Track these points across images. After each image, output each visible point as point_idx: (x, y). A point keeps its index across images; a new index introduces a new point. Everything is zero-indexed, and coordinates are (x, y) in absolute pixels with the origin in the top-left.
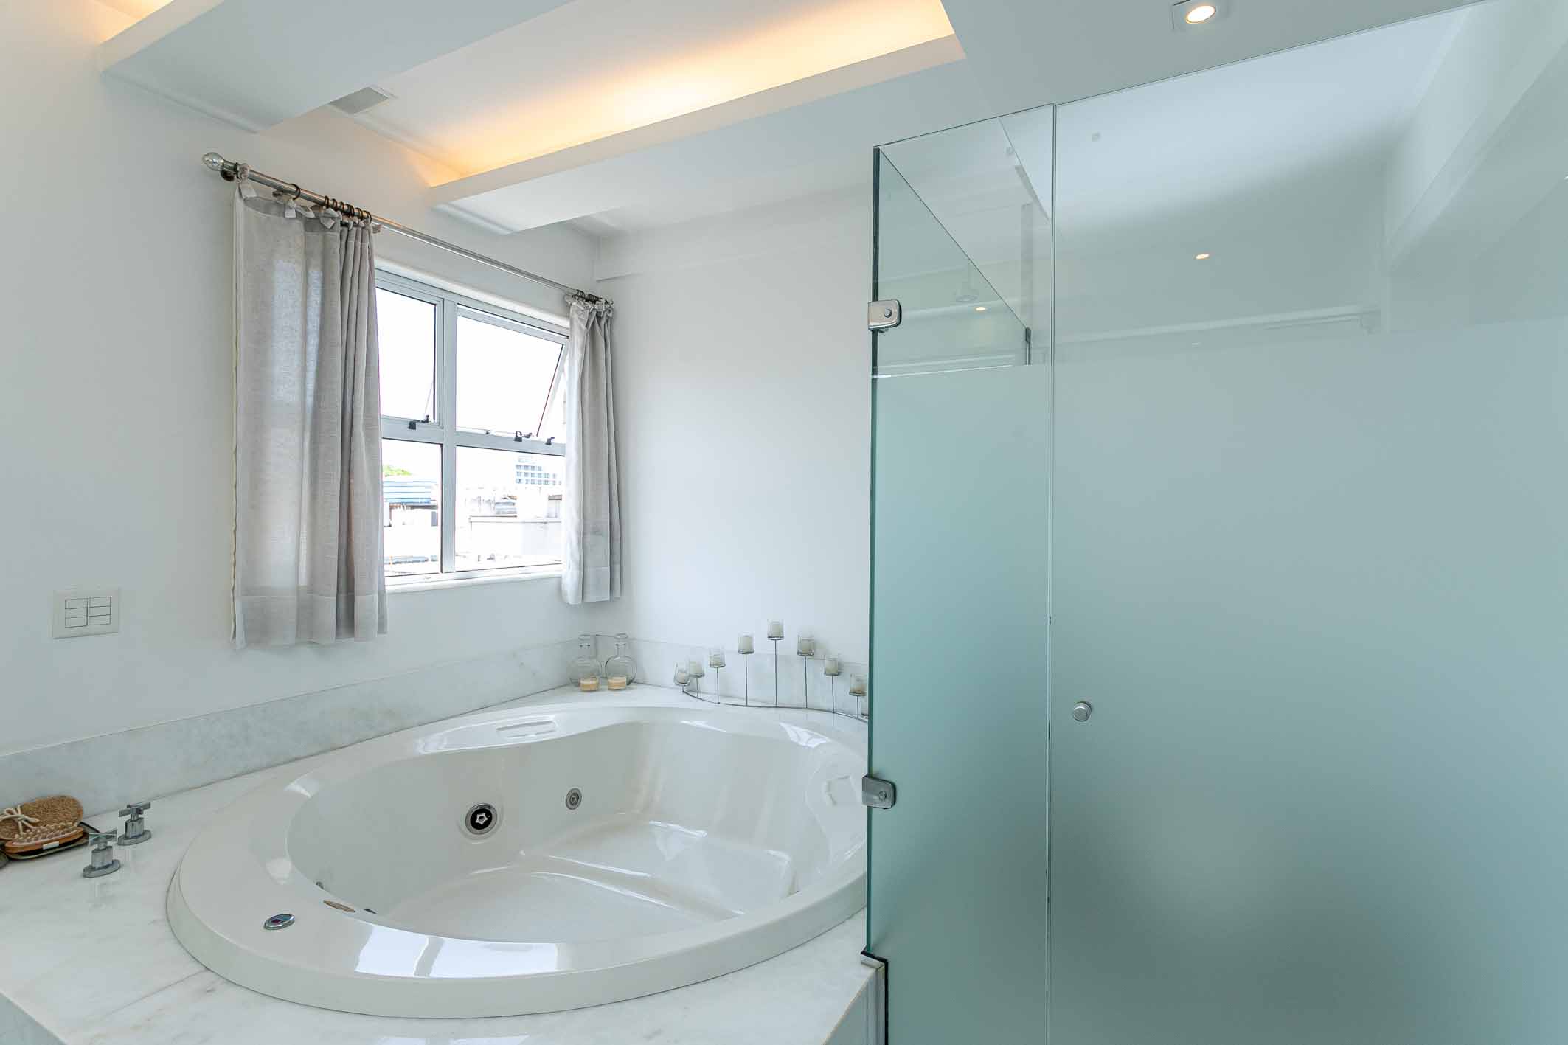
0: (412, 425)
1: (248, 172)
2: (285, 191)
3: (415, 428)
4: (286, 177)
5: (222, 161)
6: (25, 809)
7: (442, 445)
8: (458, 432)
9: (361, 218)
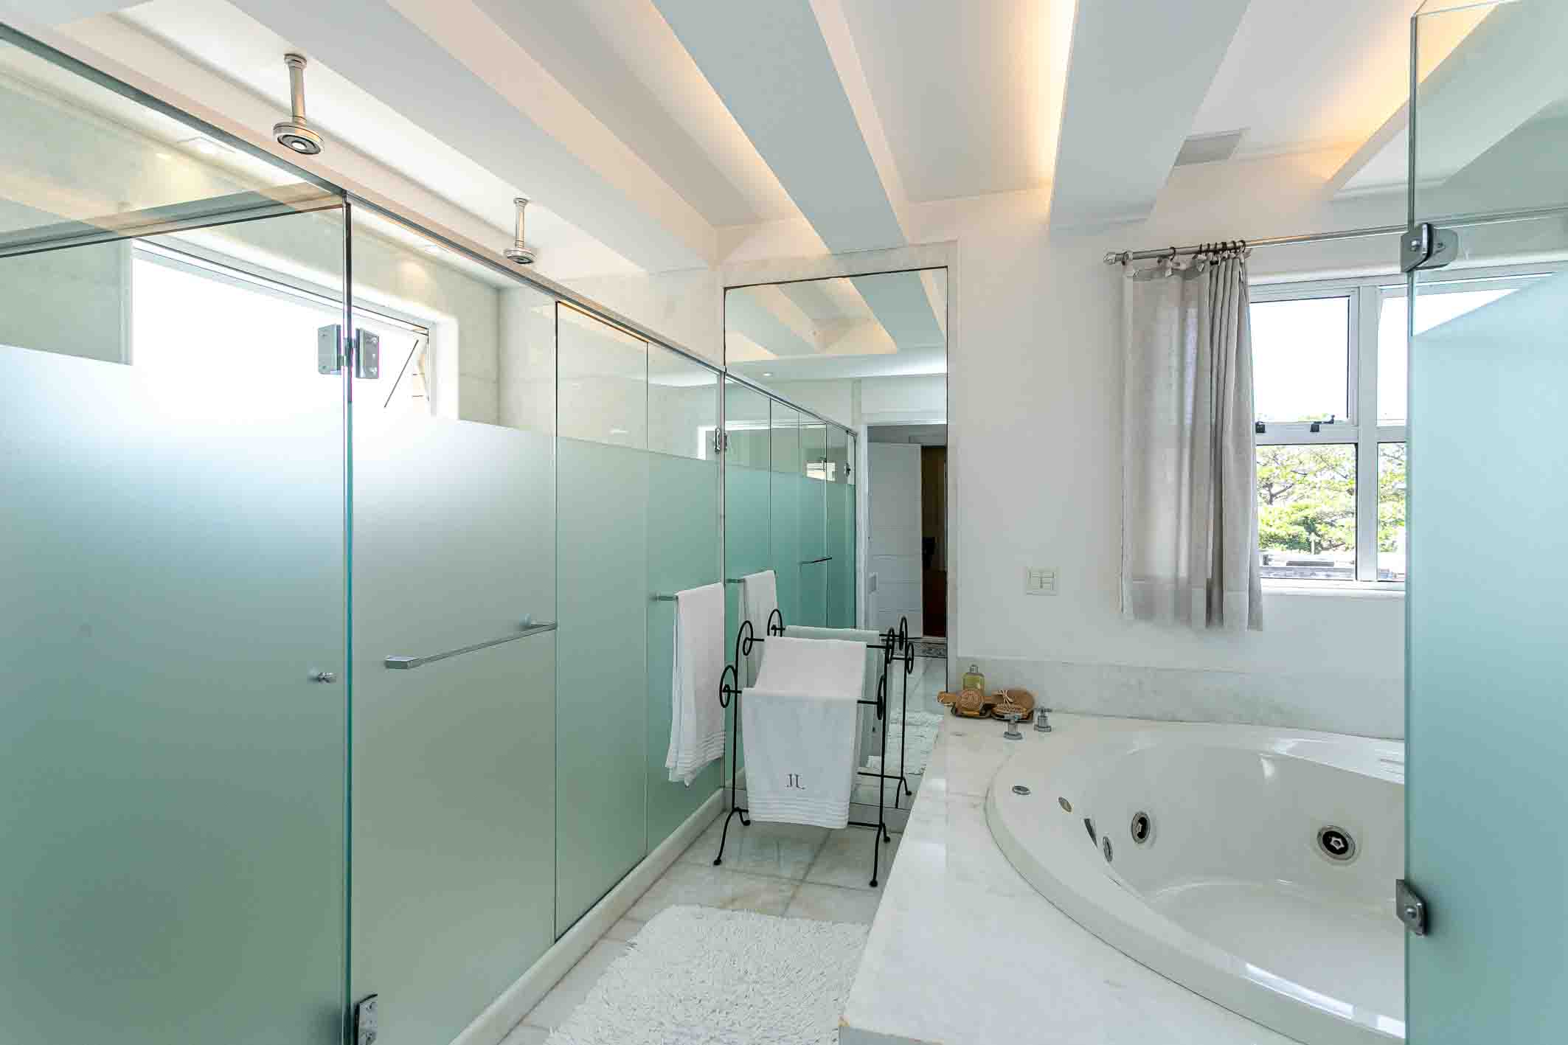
0: (1315, 428)
1: (1131, 256)
2: (1165, 257)
3: (1318, 431)
4: (1162, 245)
5: (1114, 256)
6: (1010, 693)
7: (1356, 445)
8: (1378, 428)
9: (1235, 248)
